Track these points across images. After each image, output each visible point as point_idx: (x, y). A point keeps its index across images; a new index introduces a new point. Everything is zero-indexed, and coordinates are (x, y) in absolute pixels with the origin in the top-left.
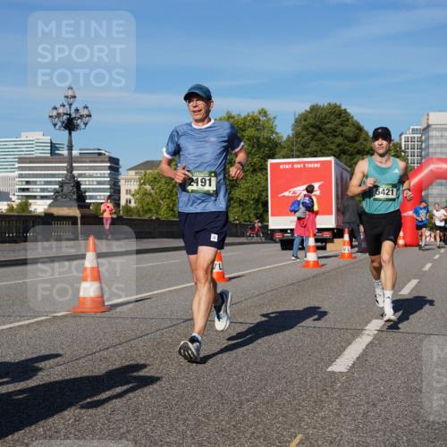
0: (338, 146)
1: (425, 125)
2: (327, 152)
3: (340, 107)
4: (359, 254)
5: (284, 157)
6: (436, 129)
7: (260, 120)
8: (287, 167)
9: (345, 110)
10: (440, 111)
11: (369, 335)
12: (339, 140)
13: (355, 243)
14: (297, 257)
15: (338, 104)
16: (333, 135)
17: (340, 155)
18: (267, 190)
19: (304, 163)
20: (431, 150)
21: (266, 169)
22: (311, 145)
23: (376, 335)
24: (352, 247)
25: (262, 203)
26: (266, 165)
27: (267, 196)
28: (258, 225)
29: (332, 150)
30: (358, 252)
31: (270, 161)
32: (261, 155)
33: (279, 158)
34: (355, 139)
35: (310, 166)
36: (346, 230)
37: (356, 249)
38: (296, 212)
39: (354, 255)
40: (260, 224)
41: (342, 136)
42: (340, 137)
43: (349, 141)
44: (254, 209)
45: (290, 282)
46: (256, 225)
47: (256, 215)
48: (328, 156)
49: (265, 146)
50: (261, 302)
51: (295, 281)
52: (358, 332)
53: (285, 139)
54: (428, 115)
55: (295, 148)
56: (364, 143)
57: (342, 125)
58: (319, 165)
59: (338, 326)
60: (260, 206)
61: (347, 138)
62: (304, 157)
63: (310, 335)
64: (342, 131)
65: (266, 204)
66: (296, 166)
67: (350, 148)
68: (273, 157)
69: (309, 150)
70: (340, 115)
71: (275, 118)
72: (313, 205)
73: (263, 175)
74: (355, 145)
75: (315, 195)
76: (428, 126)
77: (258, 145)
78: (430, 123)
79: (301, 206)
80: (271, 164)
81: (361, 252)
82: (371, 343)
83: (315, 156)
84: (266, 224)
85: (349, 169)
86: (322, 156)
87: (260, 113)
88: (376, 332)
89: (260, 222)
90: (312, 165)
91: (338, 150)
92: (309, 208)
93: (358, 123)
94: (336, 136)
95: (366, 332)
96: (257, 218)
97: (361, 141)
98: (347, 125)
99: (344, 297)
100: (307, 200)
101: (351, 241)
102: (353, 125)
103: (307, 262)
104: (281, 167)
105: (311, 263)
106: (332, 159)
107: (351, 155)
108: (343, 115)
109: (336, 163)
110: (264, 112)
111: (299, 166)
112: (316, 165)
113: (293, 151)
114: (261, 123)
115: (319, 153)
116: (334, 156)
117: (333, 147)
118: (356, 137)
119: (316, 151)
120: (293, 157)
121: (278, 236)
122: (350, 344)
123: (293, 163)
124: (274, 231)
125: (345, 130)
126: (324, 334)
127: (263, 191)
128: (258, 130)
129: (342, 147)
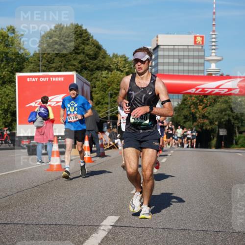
0: (80, 62)
1: (155, 46)
2: (70, 67)
3: (81, 27)
4: (98, 158)
5: (31, 71)
6: (164, 50)
7: (8, 37)
8: (34, 80)
9: (86, 30)
10: (168, 34)
11: (104, 230)
12: (81, 57)
13: (94, 149)
14: (42, 162)
15: (80, 25)
16: (76, 53)
17: (81, 70)
18: (15, 102)
19: (49, 77)
20: (160, 68)
21: (14, 82)
22: (55, 60)
23: (110, 230)
24: (92, 152)
25: (11, 113)
26: (14, 78)
27: (15, 107)
28: (6, 132)
29: (74, 65)
30: (97, 156)
31: (18, 75)
32: (9, 69)
33: (26, 72)
34: (95, 57)
35: (54, 79)
36: (86, 137)
37: (95, 154)
38: (34, 122)
39: (93, 159)
40: (8, 132)
41: (84, 53)
42: (82, 55)
43: (90, 59)
44: (4, 118)
45: (35, 184)
46: (5, 133)
47: (4, 123)
48: (71, 71)
49: (13, 60)
50: (8, 203)
51: (39, 183)
52: (95, 228)
53: (32, 55)
54: (157, 37)
55: (41, 63)
56: (103, 60)
57: (83, 44)
58: (62, 79)
59: (78, 222)
60: (9, 115)
61: (87, 55)
62: (49, 71)
63: (51, 232)
64: (84, 49)
65: (14, 114)
66: (42, 79)
67: (91, 64)
68: (21, 71)
69: (54, 65)
70: (81, 34)
71: (22, 35)
72: (48, 115)
73: (12, 87)
74: (95, 62)
75: (50, 105)
76: (158, 47)
77: (7, 60)
78: (159, 44)
79: (38, 116)
80: (19, 77)
81: (100, 156)
82: (106, 237)
83: (60, 71)
84: (14, 132)
85: (89, 83)
86: (66, 71)
87: (9, 30)
88: (111, 227)
89: (9, 129)
90: (57, 79)
91: (80, 66)
92: (46, 117)
93: (97, 42)
94: (79, 54)
95: (102, 228)
96: (6, 127)
97: (100, 58)
98: (88, 44)
99: (83, 197)
100: (42, 110)
101: (91, 147)
102: (93, 44)
103: (51, 166)
104: (28, 80)
105: (55, 167)
106: (74, 73)
107: (92, 70)
108: (84, 35)
109: (78, 78)
110: (12, 30)
111: (44, 79)
112: (60, 79)
113: (39, 66)
114: (10, 39)
115: (63, 68)
116: (77, 71)
117: (76, 63)
118: (95, 55)
119: (60, 67)
120: (39, 71)
121: (25, 142)
122: (87, 239)
123: (39, 77)
124: (21, 138)
125: (86, 48)
126: (64, 230)
127: (12, 102)
128: (7, 46)
129: (83, 63)
